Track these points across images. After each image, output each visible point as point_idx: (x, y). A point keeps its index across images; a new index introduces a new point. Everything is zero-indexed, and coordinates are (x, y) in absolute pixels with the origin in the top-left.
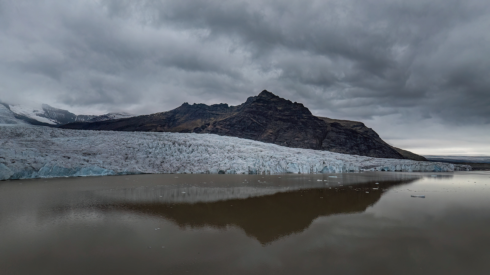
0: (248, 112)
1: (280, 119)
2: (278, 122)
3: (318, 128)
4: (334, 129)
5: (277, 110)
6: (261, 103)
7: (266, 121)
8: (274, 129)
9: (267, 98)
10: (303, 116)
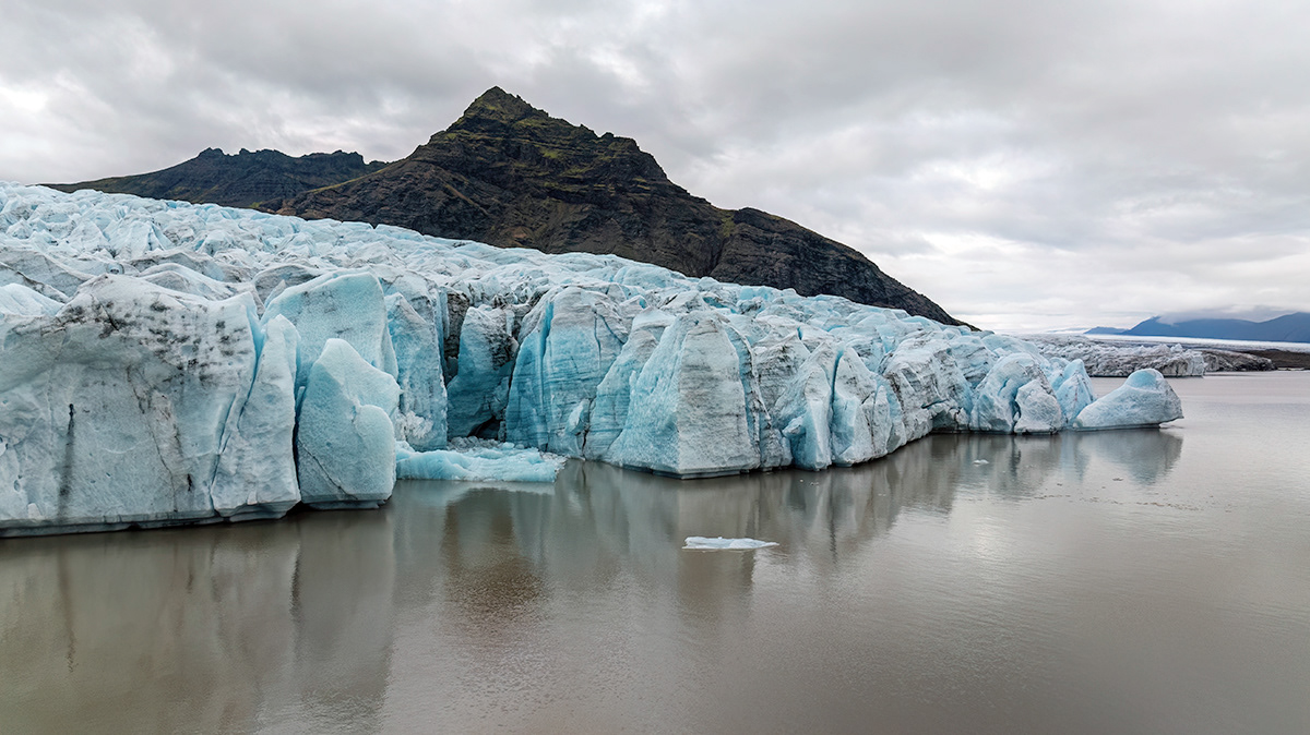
0: (433, 163)
1: (552, 193)
2: (547, 202)
3: (693, 227)
4: (748, 228)
5: (540, 159)
6: (483, 131)
7: (500, 199)
8: (534, 226)
9: (504, 117)
10: (638, 183)
